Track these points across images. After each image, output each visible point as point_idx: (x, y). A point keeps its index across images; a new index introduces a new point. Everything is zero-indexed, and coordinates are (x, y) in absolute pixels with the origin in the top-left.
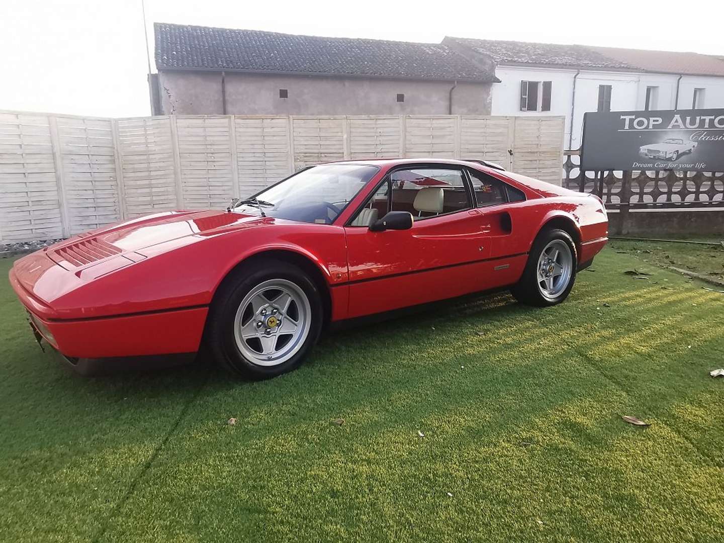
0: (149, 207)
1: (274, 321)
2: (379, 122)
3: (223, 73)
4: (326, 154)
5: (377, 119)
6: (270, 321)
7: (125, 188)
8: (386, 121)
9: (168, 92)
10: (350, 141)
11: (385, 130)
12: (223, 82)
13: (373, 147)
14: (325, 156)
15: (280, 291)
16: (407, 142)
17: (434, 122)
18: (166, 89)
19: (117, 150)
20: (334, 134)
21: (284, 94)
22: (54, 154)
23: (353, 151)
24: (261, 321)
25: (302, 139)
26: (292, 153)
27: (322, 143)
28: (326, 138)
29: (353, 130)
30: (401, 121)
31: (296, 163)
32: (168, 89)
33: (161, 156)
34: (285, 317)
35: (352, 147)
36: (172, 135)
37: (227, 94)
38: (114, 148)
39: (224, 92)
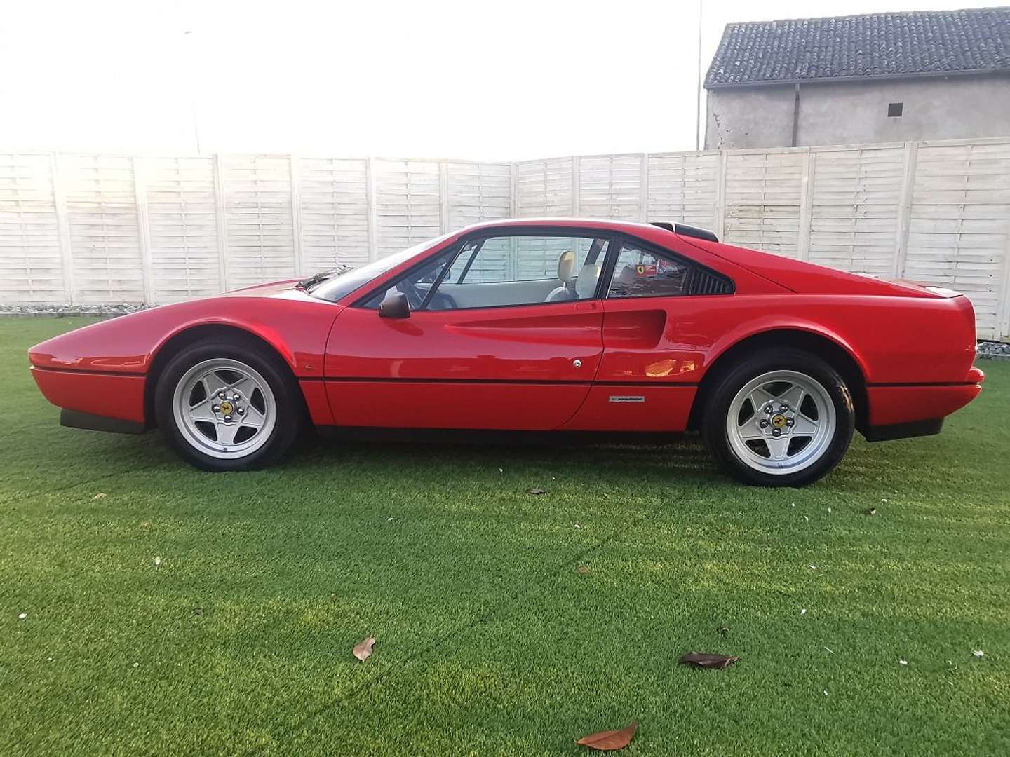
1: (228, 408)
2: (865, 155)
3: (798, 86)
4: (772, 208)
5: (862, 151)
8: (879, 154)
10: (814, 186)
11: (877, 168)
12: (797, 99)
13: (852, 196)
14: (771, 211)
15: (240, 374)
16: (915, 188)
18: (714, 115)
19: (514, 201)
20: (787, 177)
21: (895, 110)
22: (440, 205)
23: (816, 203)
24: (217, 405)
25: (736, 184)
26: (722, 205)
27: (766, 190)
28: (775, 183)
29: (818, 169)
30: (907, 152)
31: (726, 221)
32: (717, 114)
33: (559, 209)
34: (249, 406)
35: (815, 196)
37: (801, 116)
38: (511, 199)
39: (796, 113)
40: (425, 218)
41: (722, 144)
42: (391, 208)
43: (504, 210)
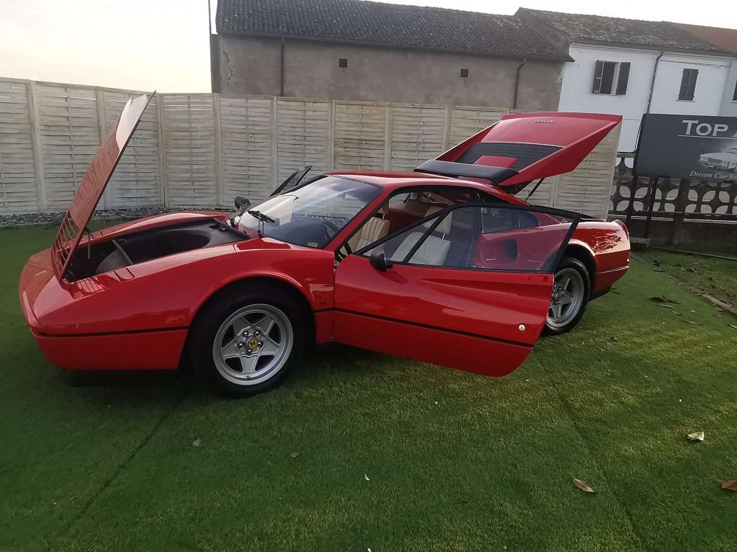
0: (190, 183)
1: (254, 343)
2: (423, 111)
3: (283, 40)
4: (366, 142)
5: (421, 108)
6: (251, 343)
7: (167, 163)
8: (431, 111)
9: (228, 56)
10: (393, 129)
11: (430, 119)
12: (283, 48)
13: (415, 136)
14: (366, 143)
15: (263, 314)
16: (451, 134)
17: (481, 114)
18: (225, 53)
19: (161, 126)
20: (376, 122)
21: (343, 63)
22: (99, 127)
23: (394, 140)
24: (241, 342)
25: (342, 124)
26: (333, 138)
27: (363, 130)
28: (368, 125)
29: (396, 118)
30: (446, 111)
31: (337, 149)
32: (227, 52)
33: (203, 134)
34: (267, 339)
35: (394, 136)
36: (215, 114)
37: (286, 60)
38: (158, 123)
39: (282, 58)
40: (86, 138)
41: (231, 75)
42: (54, 128)
43: (152, 132)
